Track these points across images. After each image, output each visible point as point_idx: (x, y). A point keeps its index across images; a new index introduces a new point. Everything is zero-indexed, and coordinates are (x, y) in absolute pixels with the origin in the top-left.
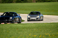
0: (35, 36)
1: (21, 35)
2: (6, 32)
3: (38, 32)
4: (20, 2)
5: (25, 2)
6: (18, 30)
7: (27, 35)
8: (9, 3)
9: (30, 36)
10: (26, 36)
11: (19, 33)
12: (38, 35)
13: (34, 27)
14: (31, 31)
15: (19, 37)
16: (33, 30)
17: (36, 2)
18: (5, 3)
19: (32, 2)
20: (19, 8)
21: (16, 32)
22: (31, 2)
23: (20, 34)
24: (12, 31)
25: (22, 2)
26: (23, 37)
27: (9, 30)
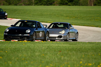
0: (91, 64)
1: (66, 63)
2: (39, 56)
3: (95, 59)
4: (66, 4)
5: (76, 5)
6: (61, 53)
7: (75, 62)
8: (47, 5)
9: (81, 65)
10: (74, 64)
11: (63, 58)
12: (95, 64)
13: (89, 49)
14: (83, 56)
15: (62, 66)
16: (86, 53)
17: (95, 5)
18: (41, 5)
19: (87, 5)
20: (65, 15)
21: (57, 57)
22: (85, 5)
23: (64, 60)
24: (51, 55)
25: (69, 4)
26: (69, 66)
27: (46, 52)
